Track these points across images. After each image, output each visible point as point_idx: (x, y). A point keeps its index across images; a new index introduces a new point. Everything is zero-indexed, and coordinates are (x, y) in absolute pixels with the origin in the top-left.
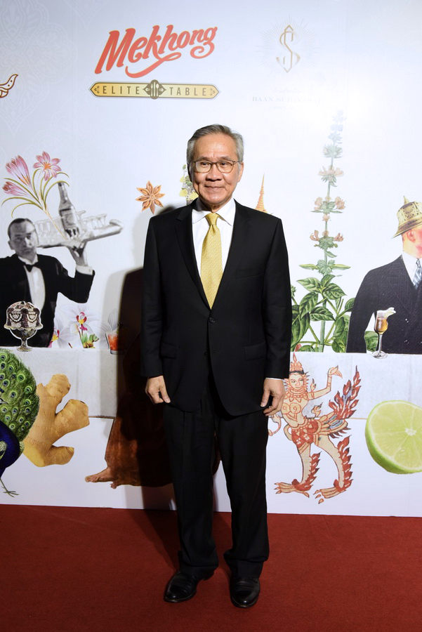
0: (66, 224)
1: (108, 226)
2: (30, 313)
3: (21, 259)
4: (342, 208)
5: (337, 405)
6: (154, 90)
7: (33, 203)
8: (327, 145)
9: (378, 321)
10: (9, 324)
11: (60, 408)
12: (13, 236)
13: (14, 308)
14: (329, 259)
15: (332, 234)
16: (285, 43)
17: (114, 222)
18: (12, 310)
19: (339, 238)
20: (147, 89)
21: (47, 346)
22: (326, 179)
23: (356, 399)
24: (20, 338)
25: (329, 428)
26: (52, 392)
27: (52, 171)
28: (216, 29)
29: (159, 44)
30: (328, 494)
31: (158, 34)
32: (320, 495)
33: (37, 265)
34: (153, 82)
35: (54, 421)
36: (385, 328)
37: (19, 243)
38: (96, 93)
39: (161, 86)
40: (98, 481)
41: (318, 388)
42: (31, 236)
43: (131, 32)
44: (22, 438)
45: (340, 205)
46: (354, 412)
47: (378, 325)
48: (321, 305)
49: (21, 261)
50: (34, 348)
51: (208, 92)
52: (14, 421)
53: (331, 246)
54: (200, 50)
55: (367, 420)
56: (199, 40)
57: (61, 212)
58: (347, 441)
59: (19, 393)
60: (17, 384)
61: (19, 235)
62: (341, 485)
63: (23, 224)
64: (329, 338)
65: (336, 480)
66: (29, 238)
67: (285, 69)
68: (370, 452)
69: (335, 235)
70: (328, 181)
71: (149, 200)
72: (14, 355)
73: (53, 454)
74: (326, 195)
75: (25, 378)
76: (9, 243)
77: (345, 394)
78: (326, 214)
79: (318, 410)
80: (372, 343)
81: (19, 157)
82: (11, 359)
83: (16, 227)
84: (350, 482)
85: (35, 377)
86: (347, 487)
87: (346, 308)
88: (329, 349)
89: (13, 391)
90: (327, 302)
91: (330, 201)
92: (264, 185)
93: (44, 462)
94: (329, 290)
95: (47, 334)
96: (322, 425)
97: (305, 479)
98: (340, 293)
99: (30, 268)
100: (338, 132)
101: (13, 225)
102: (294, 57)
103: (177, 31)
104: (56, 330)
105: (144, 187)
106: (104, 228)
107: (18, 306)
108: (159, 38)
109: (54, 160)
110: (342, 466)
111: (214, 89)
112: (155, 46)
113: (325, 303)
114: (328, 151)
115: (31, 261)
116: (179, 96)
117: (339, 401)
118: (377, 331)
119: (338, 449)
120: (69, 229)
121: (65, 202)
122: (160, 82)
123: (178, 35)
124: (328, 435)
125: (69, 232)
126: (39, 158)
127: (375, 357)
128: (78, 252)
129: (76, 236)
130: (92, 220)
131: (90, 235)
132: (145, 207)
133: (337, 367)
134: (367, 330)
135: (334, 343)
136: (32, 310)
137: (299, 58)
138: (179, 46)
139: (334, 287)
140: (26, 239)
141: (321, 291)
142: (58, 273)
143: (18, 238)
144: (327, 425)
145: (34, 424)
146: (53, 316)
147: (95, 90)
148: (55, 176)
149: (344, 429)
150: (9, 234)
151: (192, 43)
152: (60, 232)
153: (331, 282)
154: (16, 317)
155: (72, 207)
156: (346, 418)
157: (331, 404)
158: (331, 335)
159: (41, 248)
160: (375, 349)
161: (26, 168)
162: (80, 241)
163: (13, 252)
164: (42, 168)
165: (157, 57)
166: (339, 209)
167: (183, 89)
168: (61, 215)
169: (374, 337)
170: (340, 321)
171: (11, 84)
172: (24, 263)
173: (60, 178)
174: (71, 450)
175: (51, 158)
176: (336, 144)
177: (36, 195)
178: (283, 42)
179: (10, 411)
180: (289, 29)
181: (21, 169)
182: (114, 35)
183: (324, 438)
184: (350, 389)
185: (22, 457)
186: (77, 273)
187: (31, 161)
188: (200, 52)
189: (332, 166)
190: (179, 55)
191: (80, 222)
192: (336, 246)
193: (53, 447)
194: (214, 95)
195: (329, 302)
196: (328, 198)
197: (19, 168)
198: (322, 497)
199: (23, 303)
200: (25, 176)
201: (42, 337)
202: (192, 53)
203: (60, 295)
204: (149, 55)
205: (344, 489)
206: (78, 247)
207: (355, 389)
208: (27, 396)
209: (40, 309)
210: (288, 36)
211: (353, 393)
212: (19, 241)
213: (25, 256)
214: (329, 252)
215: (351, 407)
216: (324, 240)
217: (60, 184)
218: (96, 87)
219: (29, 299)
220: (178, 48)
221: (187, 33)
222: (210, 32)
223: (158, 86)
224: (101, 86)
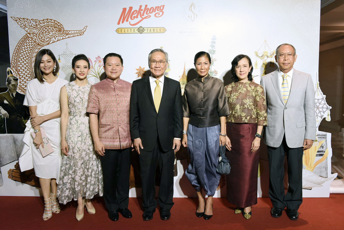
6: (141, 30)
7: (95, 76)
20: (138, 30)
27: (101, 63)
28: (164, 6)
29: (142, 12)
31: (142, 8)
34: (140, 27)
38: (118, 32)
39: (143, 29)
43: (131, 8)
51: (162, 30)
54: (158, 14)
56: (158, 10)
67: (192, 20)
71: (140, 73)
91: (212, 71)
92: (185, 66)
100: (214, 44)
102: (195, 15)
103: (149, 7)
105: (138, 68)
108: (142, 10)
111: (164, 29)
112: (141, 13)
116: (150, 32)
122: (143, 27)
123: (149, 9)
126: (96, 58)
132: (139, 76)
137: (197, 16)
138: (150, 13)
147: (118, 31)
151: (155, 11)
164: (98, 62)
165: (142, 17)
166: (216, 74)
167: (152, 29)
171: (85, 30)
175: (101, 58)
176: (213, 49)
177: (96, 73)
178: (191, 10)
180: (193, 5)
182: (125, 9)
188: (158, 15)
190: (150, 16)
194: (164, 31)
202: (155, 15)
204: (138, 17)
210: (193, 7)
218: (118, 30)
220: (150, 14)
221: (153, 8)
222: (162, 7)
223: (142, 29)
224: (120, 29)
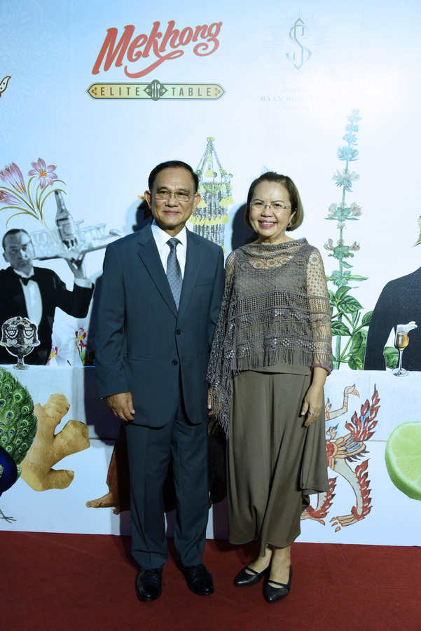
0: (63, 235)
1: (108, 237)
2: (26, 329)
3: (16, 272)
4: (358, 214)
5: (354, 426)
6: (156, 91)
7: (29, 213)
8: (341, 147)
9: (398, 336)
10: (5, 341)
11: (59, 429)
12: (7, 248)
13: (10, 323)
14: (344, 270)
15: (348, 243)
16: (295, 38)
17: (114, 232)
18: (8, 325)
19: (356, 247)
20: (147, 90)
21: (45, 364)
22: (340, 184)
23: (375, 419)
24: (16, 356)
25: (345, 451)
26: (50, 412)
27: (47, 178)
28: (221, 24)
29: (160, 41)
30: (346, 521)
31: (158, 31)
32: (337, 523)
33: (33, 278)
34: (154, 82)
35: (53, 443)
36: (406, 344)
37: (14, 255)
38: (93, 95)
39: (162, 86)
40: (100, 506)
41: (334, 408)
42: (27, 247)
43: (130, 29)
44: (19, 461)
45: (356, 211)
46: (372, 433)
47: (398, 340)
48: (336, 319)
49: (16, 274)
50: (31, 366)
51: (212, 92)
52: (11, 443)
53: (346, 256)
54: (204, 47)
55: (388, 442)
56: (203, 37)
57: (58, 221)
58: (365, 464)
59: (16, 414)
60: (13, 403)
61: (14, 247)
62: (360, 512)
63: (18, 235)
64: (345, 354)
65: (354, 507)
66: (24, 249)
67: (295, 65)
68: (391, 477)
69: (350, 244)
70: (342, 186)
72: (10, 373)
73: (51, 478)
74: (341, 201)
75: (21, 397)
76: (4, 255)
77: (363, 414)
78: (341, 221)
79: (334, 432)
80: (392, 360)
81: (14, 164)
82: (7, 378)
83: (11, 238)
84: (370, 509)
85: (32, 396)
86: (366, 514)
87: (363, 322)
88: (345, 367)
89: (9, 411)
90: (343, 316)
91: (346, 207)
93: (43, 486)
94: (345, 303)
95: (45, 351)
96: (338, 448)
97: (321, 505)
98: (356, 306)
99: (26, 281)
100: (353, 133)
101: (8, 236)
102: (306, 54)
103: (179, 27)
104: (53, 347)
106: (104, 238)
107: (14, 322)
108: (160, 35)
109: (50, 166)
110: (360, 491)
111: (219, 89)
112: (156, 43)
113: (341, 316)
114: (342, 153)
115: (27, 274)
116: (181, 96)
117: (356, 422)
118: (397, 346)
119: (356, 473)
120: (67, 240)
121: (62, 211)
122: (161, 82)
123: (180, 32)
124: (345, 458)
125: (66, 243)
126: (34, 164)
127: (395, 375)
128: (77, 264)
129: (74, 247)
130: (91, 230)
131: (89, 246)
133: (354, 385)
134: (386, 346)
135: (350, 360)
136: (28, 325)
137: (310, 53)
138: (181, 43)
139: (350, 300)
140: (22, 251)
141: (336, 304)
142: (55, 287)
143: (13, 250)
144: (344, 448)
145: (32, 446)
146: (51, 332)
147: (92, 91)
148: (52, 184)
149: (362, 452)
150: (4, 245)
151: (195, 40)
152: (57, 243)
153: (347, 294)
154: (12, 333)
155: (69, 217)
156: (364, 440)
157: (348, 426)
158: (348, 351)
159: (38, 261)
160: (395, 367)
161: (21, 175)
162: (78, 252)
163: (9, 265)
164: (37, 175)
165: (158, 55)
166: (355, 215)
167: (186, 89)
168: (58, 225)
169: (394, 353)
170: (357, 336)
171: (3, 86)
172: (20, 277)
173: (57, 186)
174: (71, 473)
175: (47, 165)
176: (351, 146)
177: (32, 204)
178: (293, 36)
179: (7, 433)
180: (299, 23)
181: (15, 177)
182: (112, 33)
183: (341, 462)
184: (368, 410)
185: (20, 481)
186: (75, 286)
187: (25, 168)
188: (203, 49)
189: (347, 170)
190: (182, 52)
191: (78, 232)
192: (352, 256)
193: (52, 470)
194: (219, 95)
195: (345, 315)
196: (343, 204)
197: (14, 175)
198: (339, 525)
199: (19, 319)
200: (20, 184)
201: (40, 354)
202: (195, 50)
203: (58, 310)
204: (149, 54)
205: (363, 516)
206: (76, 258)
207: (374, 410)
208: (24, 417)
209: (37, 325)
210: (299, 29)
211: (371, 414)
212: (14, 253)
213: (20, 269)
214: (344, 262)
215: (369, 429)
216: (340, 249)
217: (56, 193)
218: (93, 88)
219: (25, 314)
220: (180, 46)
221: (190, 29)
222: (215, 28)
223: (159, 87)
224: (99, 87)
